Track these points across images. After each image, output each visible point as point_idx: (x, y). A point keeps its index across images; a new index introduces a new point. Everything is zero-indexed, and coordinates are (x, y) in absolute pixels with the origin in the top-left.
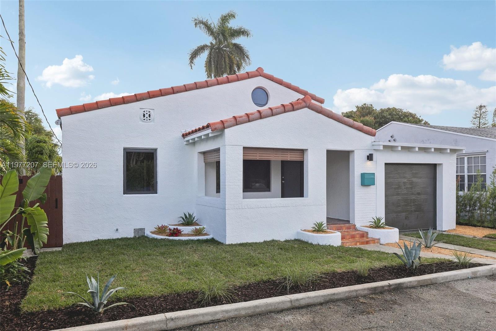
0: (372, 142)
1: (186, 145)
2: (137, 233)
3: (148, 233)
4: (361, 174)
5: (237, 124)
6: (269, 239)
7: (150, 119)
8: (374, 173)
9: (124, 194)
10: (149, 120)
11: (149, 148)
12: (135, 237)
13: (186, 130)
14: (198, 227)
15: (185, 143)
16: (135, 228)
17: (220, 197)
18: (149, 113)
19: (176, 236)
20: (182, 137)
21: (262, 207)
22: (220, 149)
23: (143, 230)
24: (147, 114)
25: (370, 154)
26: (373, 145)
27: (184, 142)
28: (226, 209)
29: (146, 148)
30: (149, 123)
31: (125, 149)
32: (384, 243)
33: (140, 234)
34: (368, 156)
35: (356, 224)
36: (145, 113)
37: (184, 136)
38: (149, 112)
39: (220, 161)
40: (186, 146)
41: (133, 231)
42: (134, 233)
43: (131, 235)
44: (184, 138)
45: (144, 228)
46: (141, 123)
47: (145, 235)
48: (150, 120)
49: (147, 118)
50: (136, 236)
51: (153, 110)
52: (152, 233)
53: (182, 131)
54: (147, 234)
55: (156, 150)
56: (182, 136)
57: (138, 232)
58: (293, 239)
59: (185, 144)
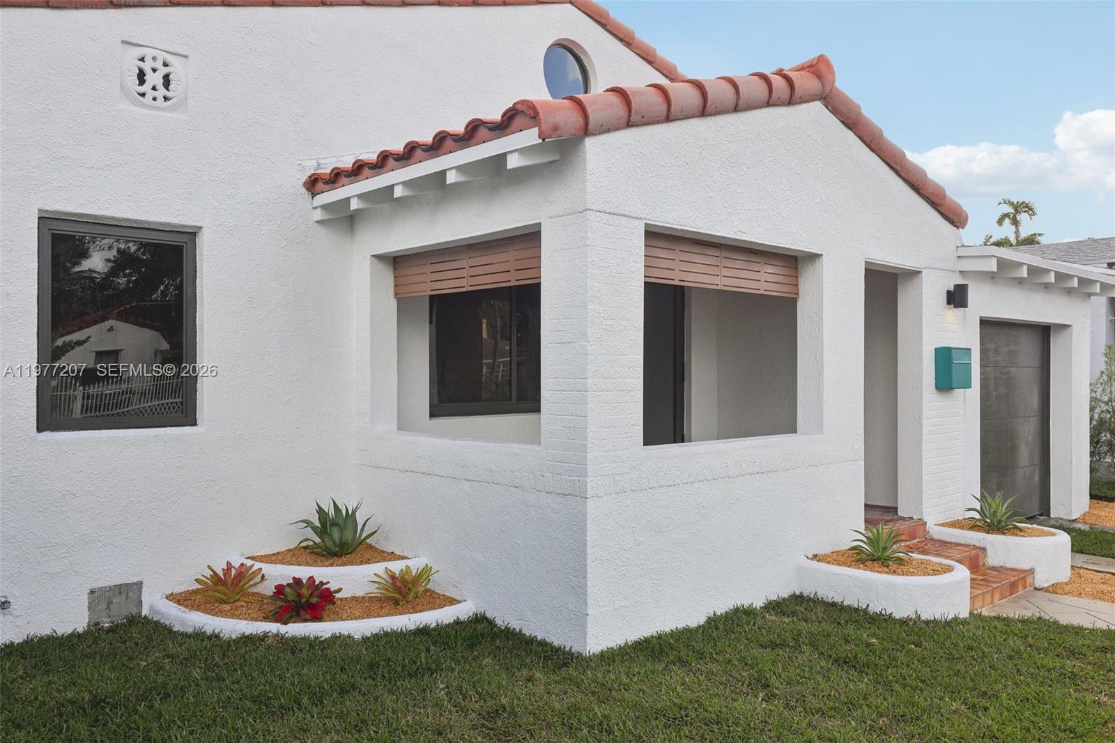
0: (957, 247)
1: (317, 222)
2: (104, 605)
3: (155, 603)
4: (936, 349)
5: (629, 124)
6: (722, 606)
7: (168, 94)
8: (970, 349)
9: (39, 430)
10: (166, 98)
11: (161, 224)
12: (95, 628)
13: (319, 165)
14: (396, 567)
15: (318, 215)
16: (96, 585)
17: (539, 444)
18: (165, 70)
19: (317, 618)
20: (304, 190)
21: (700, 478)
22: (539, 233)
23: (132, 590)
24: (154, 70)
25: (956, 286)
26: (959, 257)
27: (312, 209)
28: (588, 494)
29: (148, 222)
30: (161, 114)
31: (45, 220)
32: (1046, 585)
33: (121, 610)
34: (949, 292)
35: (925, 519)
36: (147, 67)
37: (314, 184)
38: (165, 65)
39: (539, 284)
40: (319, 228)
41: (84, 600)
42: (89, 608)
43: (75, 620)
44: (314, 195)
45: (135, 580)
46: (126, 106)
47: (143, 614)
48: (168, 103)
49: (154, 88)
50: (97, 624)
51: (182, 58)
52: (178, 602)
53: (304, 163)
54: (151, 608)
55: (192, 234)
56: (305, 184)
57: (110, 604)
58: (785, 594)
59: (319, 219)
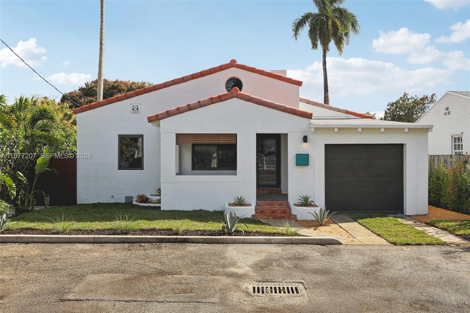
8: (308, 155)
9: (119, 170)
11: (137, 134)
16: (126, 196)
18: (137, 107)
23: (131, 198)
25: (304, 136)
26: (309, 127)
28: (161, 182)
29: (134, 134)
31: (119, 136)
32: (300, 220)
33: (130, 201)
35: (289, 202)
36: (134, 107)
41: (125, 198)
43: (123, 201)
46: (131, 115)
47: (133, 202)
48: (138, 113)
49: (135, 111)
50: (125, 202)
51: (140, 105)
55: (142, 135)
57: (128, 199)
